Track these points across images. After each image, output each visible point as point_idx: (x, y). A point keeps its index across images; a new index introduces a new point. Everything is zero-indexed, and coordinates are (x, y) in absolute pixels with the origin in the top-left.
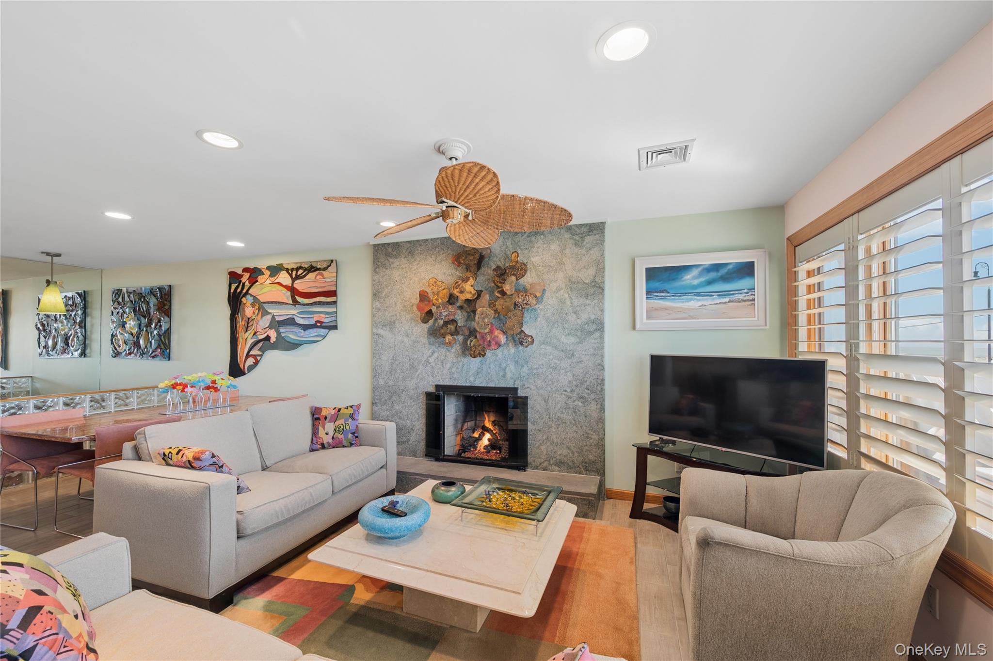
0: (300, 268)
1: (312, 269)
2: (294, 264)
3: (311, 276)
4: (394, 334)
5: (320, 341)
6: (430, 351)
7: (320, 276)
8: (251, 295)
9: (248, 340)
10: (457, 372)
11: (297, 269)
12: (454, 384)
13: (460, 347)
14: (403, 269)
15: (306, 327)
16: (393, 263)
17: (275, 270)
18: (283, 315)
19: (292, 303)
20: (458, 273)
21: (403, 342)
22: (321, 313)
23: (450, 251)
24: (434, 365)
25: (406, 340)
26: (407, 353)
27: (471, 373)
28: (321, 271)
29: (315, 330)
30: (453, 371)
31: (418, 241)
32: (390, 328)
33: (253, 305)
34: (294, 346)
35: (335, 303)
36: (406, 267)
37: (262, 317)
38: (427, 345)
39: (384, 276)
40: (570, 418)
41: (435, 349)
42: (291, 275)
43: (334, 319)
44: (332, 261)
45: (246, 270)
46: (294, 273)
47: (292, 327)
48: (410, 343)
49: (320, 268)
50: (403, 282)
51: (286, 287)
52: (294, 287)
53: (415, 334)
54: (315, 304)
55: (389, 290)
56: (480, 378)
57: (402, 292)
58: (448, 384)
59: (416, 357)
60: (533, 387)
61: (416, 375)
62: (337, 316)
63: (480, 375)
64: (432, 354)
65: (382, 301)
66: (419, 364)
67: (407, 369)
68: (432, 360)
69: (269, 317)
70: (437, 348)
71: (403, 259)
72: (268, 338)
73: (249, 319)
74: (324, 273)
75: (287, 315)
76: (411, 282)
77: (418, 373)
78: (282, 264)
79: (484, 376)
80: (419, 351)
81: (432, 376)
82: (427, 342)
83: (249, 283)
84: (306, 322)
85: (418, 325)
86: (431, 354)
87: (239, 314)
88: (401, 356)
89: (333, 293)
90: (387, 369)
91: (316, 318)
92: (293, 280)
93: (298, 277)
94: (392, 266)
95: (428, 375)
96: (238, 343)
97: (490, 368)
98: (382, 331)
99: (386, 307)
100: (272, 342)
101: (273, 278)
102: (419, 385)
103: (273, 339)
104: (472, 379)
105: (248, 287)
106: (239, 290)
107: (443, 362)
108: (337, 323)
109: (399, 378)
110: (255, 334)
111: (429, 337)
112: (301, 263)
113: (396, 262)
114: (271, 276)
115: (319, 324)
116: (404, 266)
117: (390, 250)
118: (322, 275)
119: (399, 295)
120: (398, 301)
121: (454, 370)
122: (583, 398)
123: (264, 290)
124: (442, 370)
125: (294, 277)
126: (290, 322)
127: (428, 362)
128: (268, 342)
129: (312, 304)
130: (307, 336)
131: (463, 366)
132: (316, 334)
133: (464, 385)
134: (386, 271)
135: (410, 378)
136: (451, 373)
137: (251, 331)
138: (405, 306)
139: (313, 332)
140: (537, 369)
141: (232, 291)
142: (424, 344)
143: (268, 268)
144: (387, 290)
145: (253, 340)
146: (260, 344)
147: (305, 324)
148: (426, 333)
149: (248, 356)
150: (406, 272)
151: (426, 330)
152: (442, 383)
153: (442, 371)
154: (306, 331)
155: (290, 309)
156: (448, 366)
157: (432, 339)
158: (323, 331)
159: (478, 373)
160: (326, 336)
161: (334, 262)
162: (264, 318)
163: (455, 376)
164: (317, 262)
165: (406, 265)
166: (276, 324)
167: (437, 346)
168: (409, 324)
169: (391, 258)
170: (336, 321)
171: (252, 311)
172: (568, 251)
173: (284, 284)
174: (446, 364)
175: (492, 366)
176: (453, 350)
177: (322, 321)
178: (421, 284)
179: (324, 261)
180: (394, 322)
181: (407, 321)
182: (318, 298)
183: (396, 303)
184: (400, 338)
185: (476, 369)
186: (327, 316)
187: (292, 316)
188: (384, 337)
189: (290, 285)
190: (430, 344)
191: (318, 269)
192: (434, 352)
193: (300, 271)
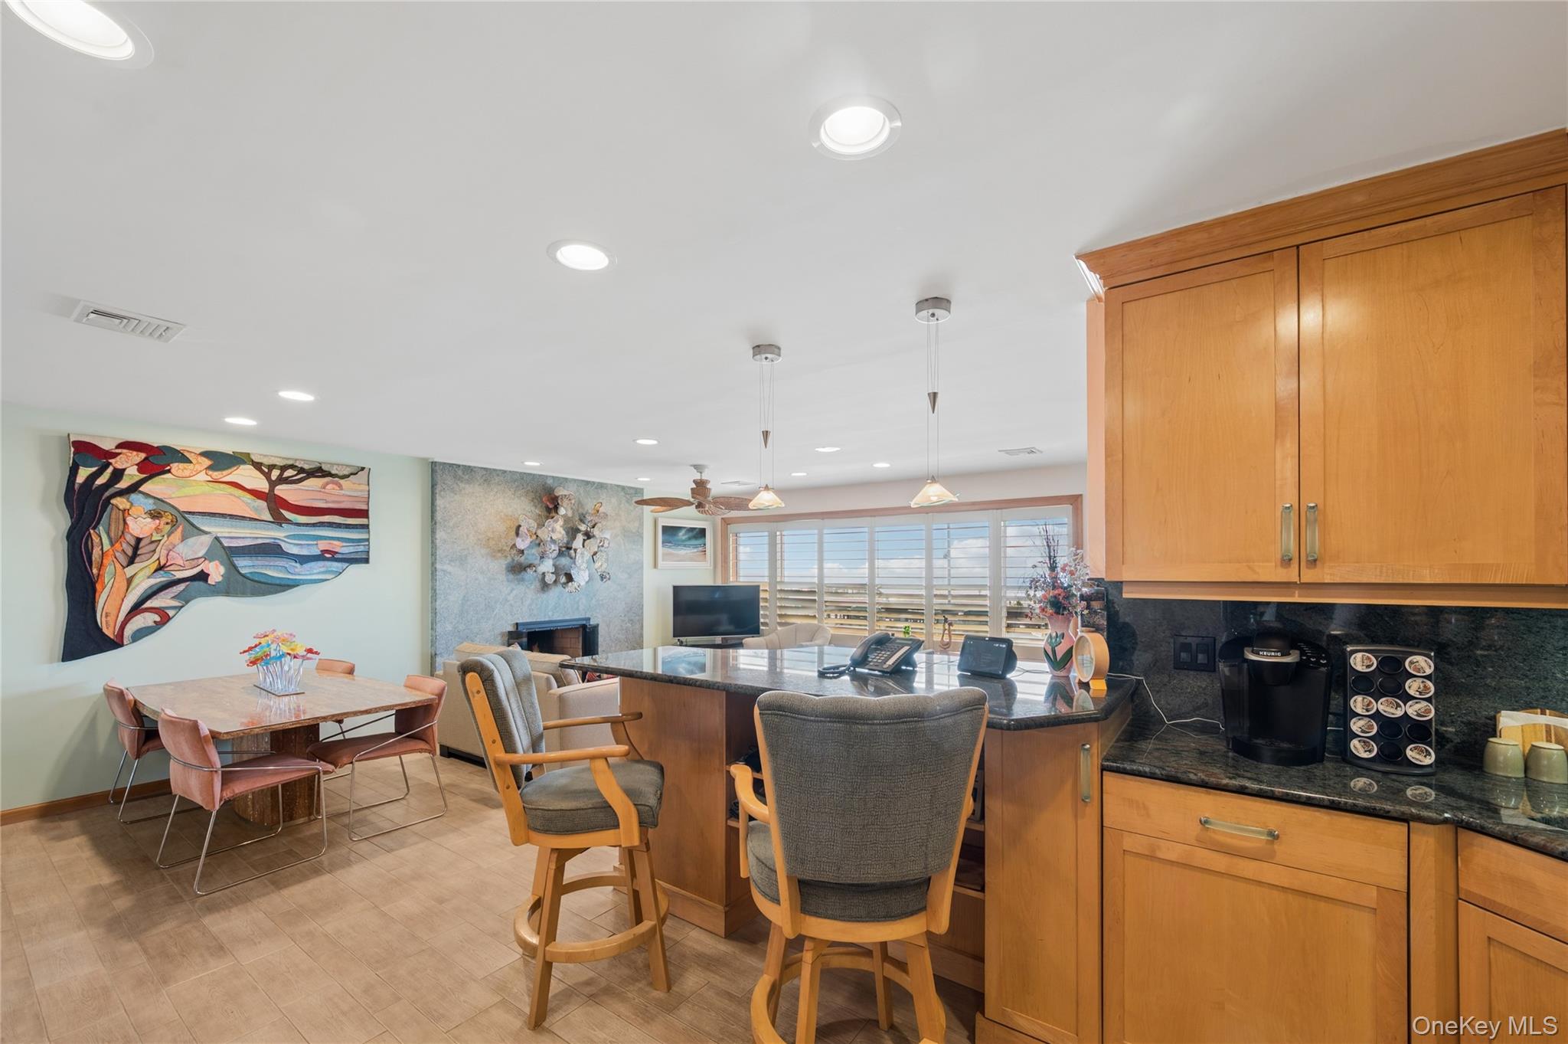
0: (292, 467)
1: (318, 472)
2: (279, 459)
3: (313, 483)
5: (328, 580)
7: (334, 486)
8: (147, 495)
9: (136, 581)
11: (283, 468)
12: (533, 620)
15: (303, 560)
17: (220, 461)
18: (243, 538)
19: (272, 520)
20: (537, 512)
21: (476, 579)
22: (335, 540)
23: (529, 488)
24: (512, 602)
26: (482, 592)
28: (336, 479)
29: (320, 563)
30: (532, 608)
31: (494, 470)
32: (461, 564)
33: (155, 515)
34: (273, 588)
35: (366, 527)
37: (184, 538)
39: (452, 502)
40: (624, 637)
42: (267, 476)
43: (362, 548)
44: (363, 469)
45: (131, 446)
46: (275, 474)
47: (270, 558)
48: (486, 580)
49: (337, 474)
51: (256, 494)
52: (275, 495)
54: (322, 524)
58: (528, 621)
59: (492, 595)
60: (600, 617)
61: (494, 615)
62: (369, 545)
64: (511, 592)
65: (449, 531)
66: (496, 603)
67: (482, 610)
68: (510, 598)
69: (206, 540)
70: (517, 586)
71: (476, 486)
72: (203, 576)
73: (139, 540)
74: (342, 482)
75: (257, 538)
76: (487, 513)
77: (495, 613)
78: (249, 454)
79: (561, 610)
80: (496, 589)
81: (511, 615)
82: (505, 580)
83: (140, 471)
84: (305, 552)
85: (495, 561)
87: (101, 528)
88: (475, 596)
89: (364, 514)
90: (456, 612)
91: (323, 545)
92: (273, 484)
93: (281, 480)
94: (463, 492)
95: (507, 614)
96: (98, 586)
97: (566, 602)
98: (448, 567)
99: (455, 539)
100: (209, 582)
101: (216, 473)
102: (497, 626)
103: (214, 579)
104: (551, 614)
105: (137, 479)
106: (100, 481)
107: (522, 599)
108: (368, 555)
109: (471, 620)
110: (160, 568)
111: (507, 574)
112: (296, 460)
113: (468, 488)
114: (209, 468)
115: (328, 556)
116: (478, 495)
117: (460, 473)
118: (340, 487)
121: (534, 606)
122: (631, 620)
123: (188, 491)
124: (521, 608)
125: (275, 478)
126: (272, 550)
128: (201, 583)
129: (314, 525)
130: (308, 573)
131: (543, 602)
132: (322, 570)
133: (543, 620)
134: (456, 497)
136: (531, 610)
137: (146, 564)
138: (479, 539)
139: (315, 569)
140: (602, 600)
141: (80, 480)
142: (502, 582)
143: (206, 454)
145: (153, 581)
146: (182, 587)
147: (302, 553)
148: (505, 570)
149: (136, 609)
151: (504, 566)
152: (521, 621)
154: (305, 566)
155: (268, 530)
156: (528, 602)
157: (511, 576)
158: (336, 566)
159: (556, 608)
160: (341, 573)
161: (366, 471)
162: (191, 541)
163: (535, 612)
164: (332, 464)
166: (230, 554)
167: (516, 583)
168: (484, 559)
169: (462, 481)
170: (368, 552)
171: (154, 526)
172: (622, 505)
173: (248, 487)
174: (526, 601)
175: (568, 600)
176: (533, 587)
177: (335, 551)
178: (498, 517)
180: (466, 556)
181: (482, 556)
182: (327, 517)
183: (467, 536)
184: (473, 575)
185: (555, 604)
186: (345, 544)
187: (273, 541)
189: (267, 491)
190: (508, 581)
191: (329, 474)
192: (512, 590)
193: (289, 473)
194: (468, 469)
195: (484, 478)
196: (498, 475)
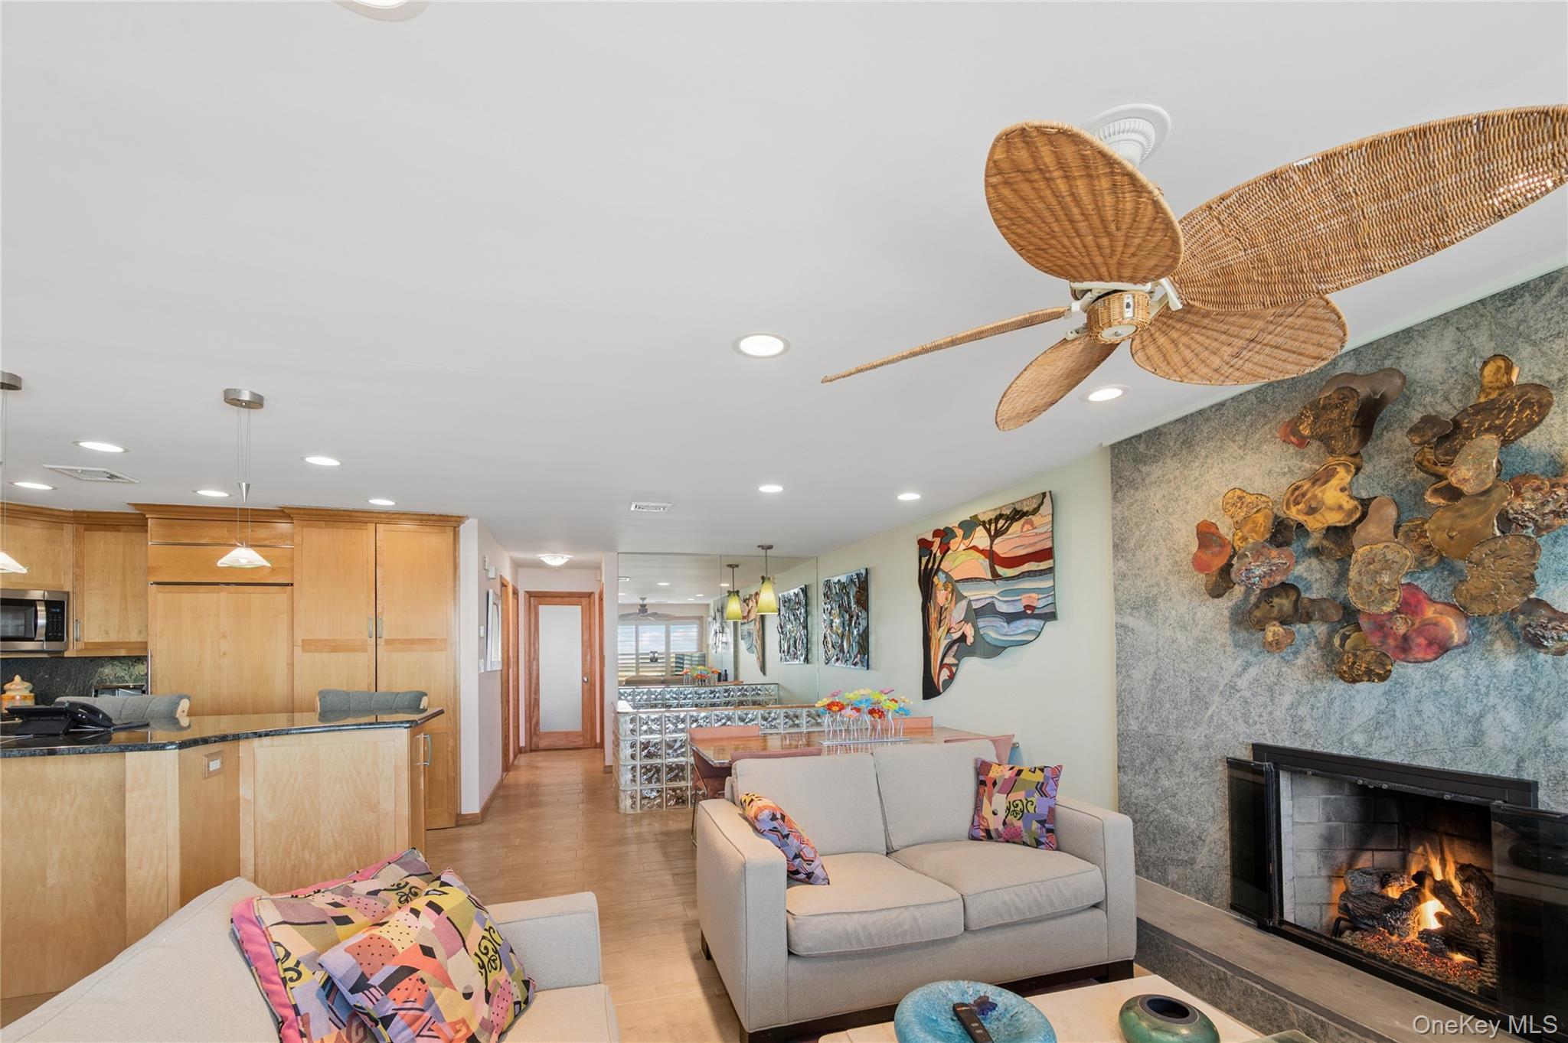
0: (1000, 516)
1: (1017, 515)
2: (989, 513)
3: (1016, 526)
4: (1156, 625)
5: (1032, 641)
6: (1238, 662)
7: (1028, 526)
8: (944, 572)
9: (941, 641)
10: (1312, 717)
11: (997, 520)
12: (1304, 748)
13: (1319, 653)
14: (1170, 482)
15: (1010, 618)
16: (1148, 475)
17: (969, 526)
18: (981, 599)
19: (991, 578)
20: (1304, 465)
21: (1173, 642)
22: (1032, 592)
23: (1279, 415)
24: (1248, 694)
25: (1180, 637)
26: (1183, 666)
27: (1355, 724)
28: (1029, 517)
29: (1024, 622)
30: (1300, 713)
31: (1200, 413)
32: (1148, 613)
33: (945, 587)
34: (995, 650)
35: (1051, 570)
36: (1175, 478)
37: (956, 604)
38: (1230, 650)
39: (1132, 504)
41: (1252, 659)
42: (988, 531)
43: (1050, 600)
44: (1044, 494)
45: (937, 533)
46: (993, 527)
47: (993, 619)
48: (1190, 643)
49: (1027, 512)
50: (1171, 510)
51: (982, 552)
52: (993, 551)
53: (1201, 622)
54: (1024, 575)
55: (1144, 533)
56: (1387, 738)
57: (1169, 534)
58: (1287, 744)
59: (1205, 675)
61: (1206, 717)
62: (1054, 595)
63: (1387, 731)
64: (1244, 669)
65: (1129, 557)
66: (1211, 690)
67: (1186, 701)
68: (1242, 683)
69: (964, 604)
70: (1256, 656)
71: (1169, 461)
72: (963, 637)
73: (942, 608)
74: (1033, 518)
75: (986, 598)
76: (1189, 507)
77: (1210, 712)
78: (976, 515)
79: (1401, 734)
80: (1211, 662)
81: (1246, 722)
82: (1229, 642)
83: (941, 553)
84: (1011, 609)
85: (1208, 603)
86: (1240, 669)
87: (931, 602)
88: (1172, 673)
89: (1047, 554)
90: (1143, 699)
91: (1025, 600)
92: (993, 538)
93: (999, 533)
94: (1147, 481)
95: (1235, 719)
96: (931, 642)
97: (1419, 712)
98: (1131, 618)
99: (1139, 569)
100: (969, 644)
101: (967, 541)
102: (1214, 740)
103: (970, 640)
104: (1359, 739)
105: (940, 558)
106: (929, 566)
107: (1271, 690)
108: (1055, 608)
109: (1168, 718)
110: (948, 631)
111: (1234, 628)
112: (1001, 508)
113: (1155, 471)
114: (964, 537)
115: (1029, 612)
116: (1171, 476)
117: (1142, 448)
118: (1031, 523)
119: (1164, 540)
120: (1161, 554)
121: (1303, 711)
123: (958, 562)
124: (1270, 709)
125: (992, 533)
126: (989, 610)
127: (1234, 688)
128: (965, 644)
129: (1018, 577)
130: (1013, 633)
131: (1331, 702)
132: (1025, 629)
133: (1335, 752)
134: (1137, 494)
135: (1192, 722)
136: (1296, 720)
137: (945, 627)
139: (1021, 625)
141: (922, 568)
142: (1223, 645)
143: (961, 525)
144: (1138, 533)
145: (947, 641)
146: (955, 648)
147: (1009, 611)
148: (1228, 621)
149: (942, 666)
150: (1178, 488)
151: (1226, 613)
152: (1270, 742)
153: (1271, 713)
154: (1011, 625)
155: (989, 588)
156: (1287, 699)
157: (1243, 635)
158: (1035, 624)
159: (1378, 726)
160: (1040, 633)
161: (1048, 494)
162: (958, 605)
163: (1308, 725)
164: (1021, 501)
165: (1177, 473)
166: (974, 614)
167: (1256, 649)
169: (1145, 464)
170: (1054, 603)
171: (945, 596)
173: (981, 548)
174: (1280, 694)
175: (1428, 708)
176: (1300, 661)
177: (1034, 605)
179: (1033, 497)
180: (1155, 599)
181: (1183, 595)
182: (1027, 564)
183: (1157, 559)
184: (1169, 633)
185: (1373, 713)
186: (1041, 596)
187: (991, 600)
188: (1136, 631)
189: (988, 548)
190: (1236, 645)
191: (1025, 514)
192: (1247, 665)
193: (1001, 522)
194: (1155, 436)
195: (1182, 437)
196: (1207, 420)
